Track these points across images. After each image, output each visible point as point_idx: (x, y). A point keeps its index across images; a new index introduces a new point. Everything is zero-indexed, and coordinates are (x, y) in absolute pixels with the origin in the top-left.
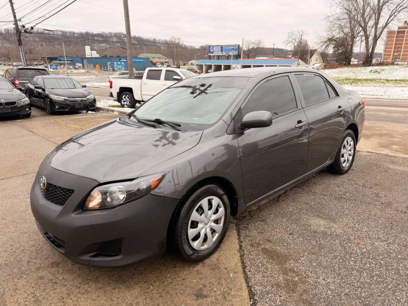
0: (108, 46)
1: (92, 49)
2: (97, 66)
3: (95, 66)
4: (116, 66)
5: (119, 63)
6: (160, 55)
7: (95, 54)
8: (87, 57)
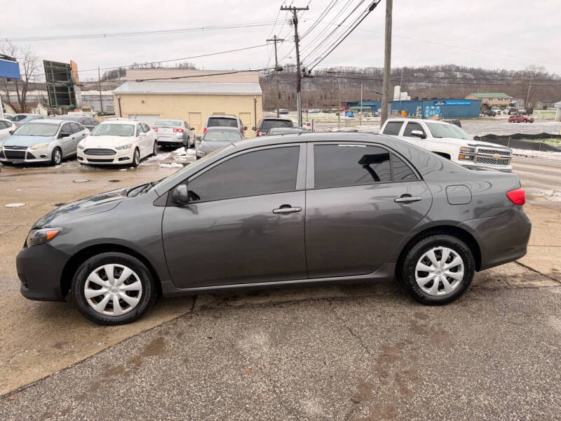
0: (430, 85)
1: (402, 91)
2: (403, 112)
3: (400, 112)
4: (427, 111)
5: (433, 107)
6: (503, 95)
7: (405, 96)
8: (395, 100)
